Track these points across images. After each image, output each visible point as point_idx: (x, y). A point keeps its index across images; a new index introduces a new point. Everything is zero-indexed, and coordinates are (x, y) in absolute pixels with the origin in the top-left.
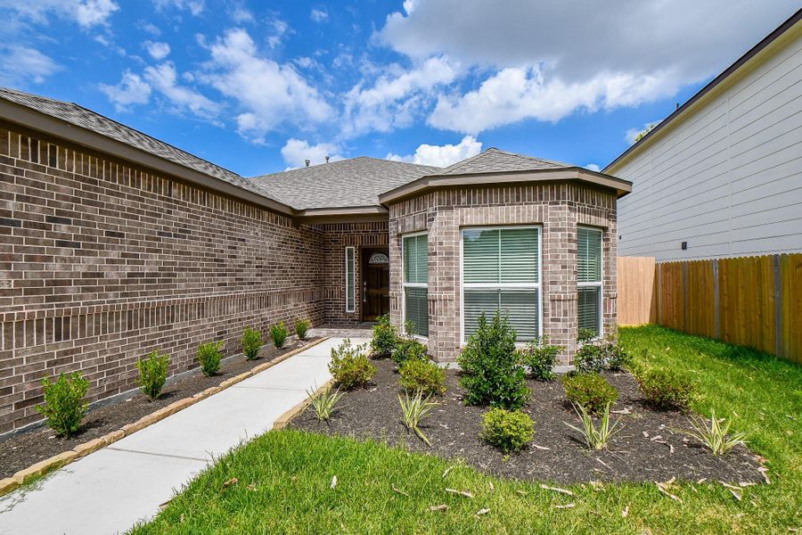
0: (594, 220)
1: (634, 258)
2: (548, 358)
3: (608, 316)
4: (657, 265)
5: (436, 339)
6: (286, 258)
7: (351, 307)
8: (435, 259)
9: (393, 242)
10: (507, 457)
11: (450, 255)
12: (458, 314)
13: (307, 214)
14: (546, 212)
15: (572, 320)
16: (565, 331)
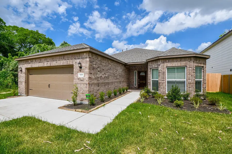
0: (200, 65)
1: (214, 73)
2: (188, 95)
3: (204, 87)
4: (222, 76)
5: (160, 91)
6: (123, 74)
7: (135, 85)
8: (160, 74)
9: (149, 70)
10: (178, 108)
11: (164, 73)
12: (166, 86)
13: (128, 64)
14: (187, 63)
15: (194, 88)
16: (192, 90)
